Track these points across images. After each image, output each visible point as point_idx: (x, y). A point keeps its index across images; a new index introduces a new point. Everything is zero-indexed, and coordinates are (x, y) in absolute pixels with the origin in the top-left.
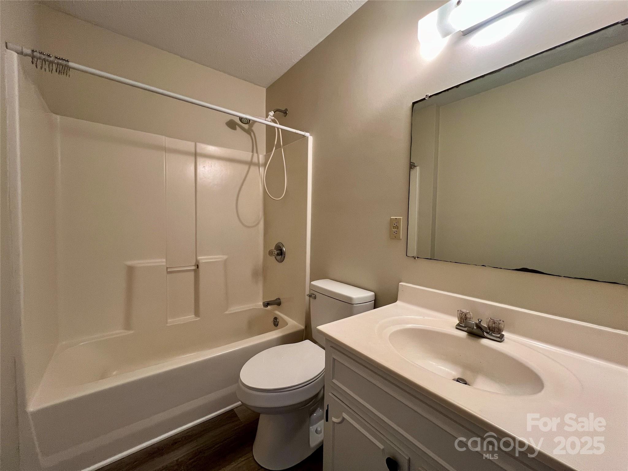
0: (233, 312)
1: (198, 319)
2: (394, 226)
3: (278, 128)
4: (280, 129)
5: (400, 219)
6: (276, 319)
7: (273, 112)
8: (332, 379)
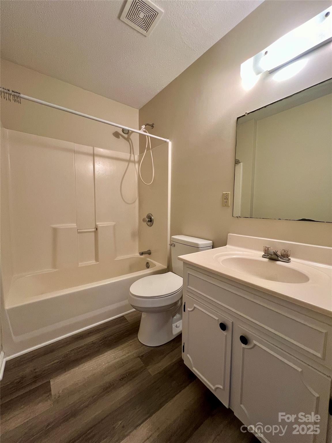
0: (119, 259)
1: (98, 263)
2: (225, 198)
3: (148, 136)
4: (149, 137)
5: (229, 193)
6: (148, 263)
7: (144, 126)
8: (188, 286)
